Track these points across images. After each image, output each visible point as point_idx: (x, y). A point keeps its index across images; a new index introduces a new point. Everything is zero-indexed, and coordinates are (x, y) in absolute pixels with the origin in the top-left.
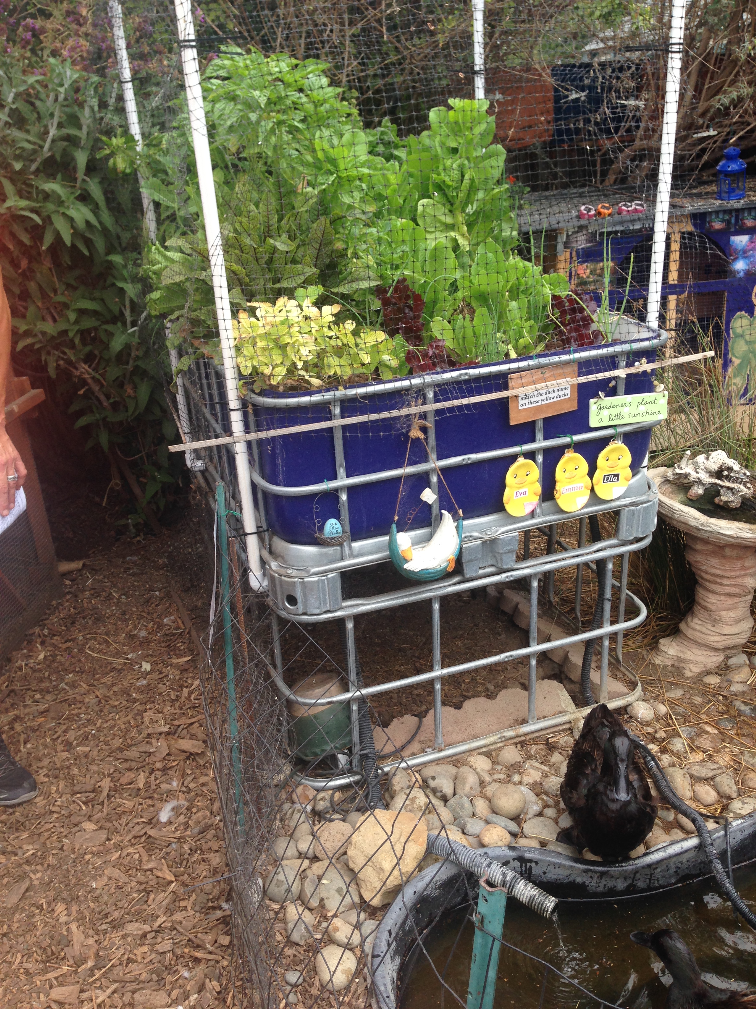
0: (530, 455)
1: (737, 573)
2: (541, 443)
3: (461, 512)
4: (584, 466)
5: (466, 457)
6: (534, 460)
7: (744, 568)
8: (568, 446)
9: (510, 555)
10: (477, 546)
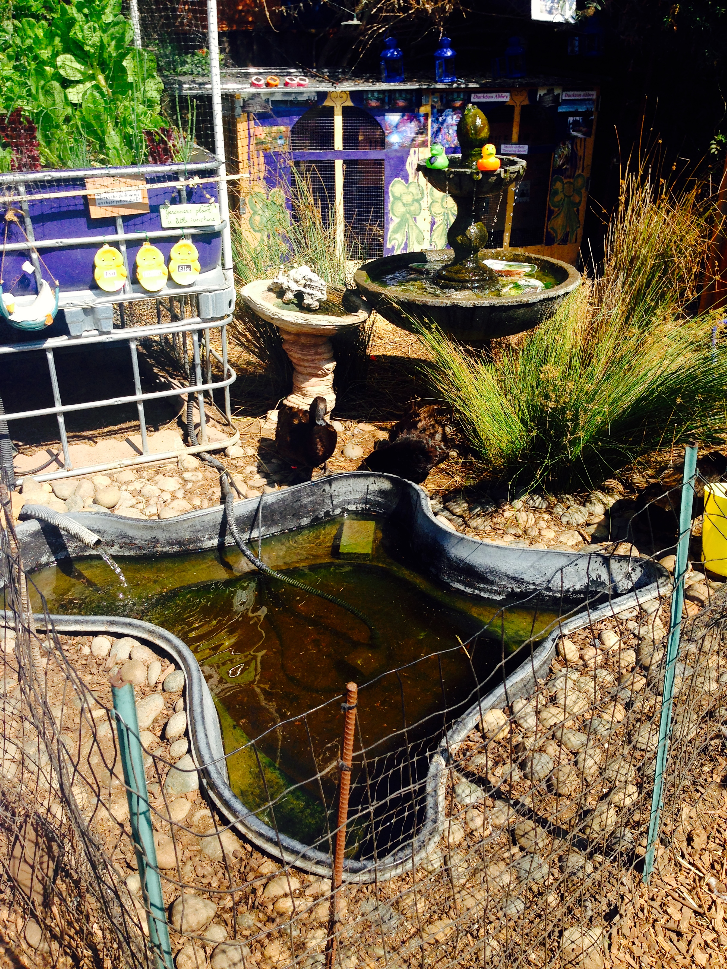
0: (115, 244)
1: (313, 357)
2: (122, 236)
3: (57, 282)
4: (161, 257)
5: (59, 240)
6: (119, 249)
7: (317, 353)
8: (145, 240)
9: (107, 321)
10: (78, 311)
